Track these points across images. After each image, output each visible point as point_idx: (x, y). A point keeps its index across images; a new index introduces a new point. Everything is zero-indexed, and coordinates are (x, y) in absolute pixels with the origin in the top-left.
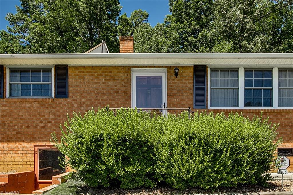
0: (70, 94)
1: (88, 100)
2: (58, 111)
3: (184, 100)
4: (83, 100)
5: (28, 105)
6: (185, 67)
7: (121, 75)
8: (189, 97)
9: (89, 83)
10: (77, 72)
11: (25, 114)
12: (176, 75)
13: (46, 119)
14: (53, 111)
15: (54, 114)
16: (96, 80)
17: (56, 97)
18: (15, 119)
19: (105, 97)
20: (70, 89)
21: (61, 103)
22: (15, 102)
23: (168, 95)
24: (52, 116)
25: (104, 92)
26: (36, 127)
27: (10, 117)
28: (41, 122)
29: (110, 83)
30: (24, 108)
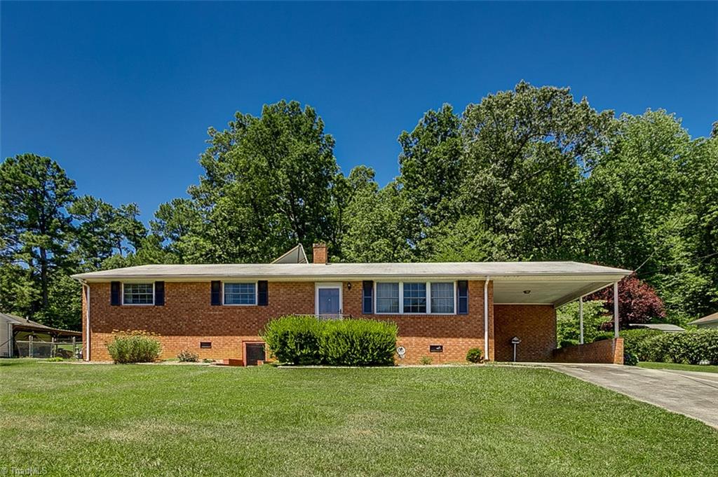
0: (269, 303)
1: (282, 307)
2: (260, 315)
3: (355, 307)
4: (279, 307)
5: (238, 311)
6: (357, 282)
7: (307, 288)
8: (359, 305)
9: (283, 294)
10: (274, 286)
11: (236, 318)
12: (350, 288)
13: (252, 321)
14: (257, 315)
15: (257, 317)
16: (289, 292)
17: (259, 305)
18: (229, 321)
19: (295, 305)
20: (269, 298)
21: (262, 309)
22: (229, 309)
23: (343, 303)
24: (256, 319)
25: (295, 300)
26: (244, 327)
27: (225, 319)
28: (248, 323)
29: (299, 294)
30: (235, 313)
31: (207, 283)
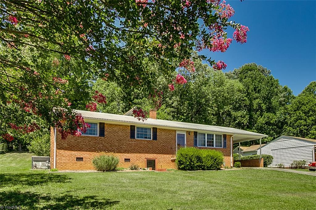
0: (158, 139)
1: (163, 141)
2: (153, 145)
3: (191, 143)
4: (162, 141)
5: (143, 142)
6: (192, 132)
7: (173, 133)
8: (192, 142)
9: (163, 135)
10: (160, 130)
11: (142, 146)
12: (189, 134)
13: (149, 148)
14: (152, 145)
15: (152, 146)
16: (166, 134)
17: (153, 140)
18: (139, 147)
19: (168, 141)
20: (158, 137)
21: (154, 142)
22: (139, 141)
23: (187, 141)
24: (152, 147)
25: (168, 139)
26: (146, 151)
27: (137, 146)
28: (148, 149)
29: (170, 136)
30: (142, 143)
31: (128, 126)
